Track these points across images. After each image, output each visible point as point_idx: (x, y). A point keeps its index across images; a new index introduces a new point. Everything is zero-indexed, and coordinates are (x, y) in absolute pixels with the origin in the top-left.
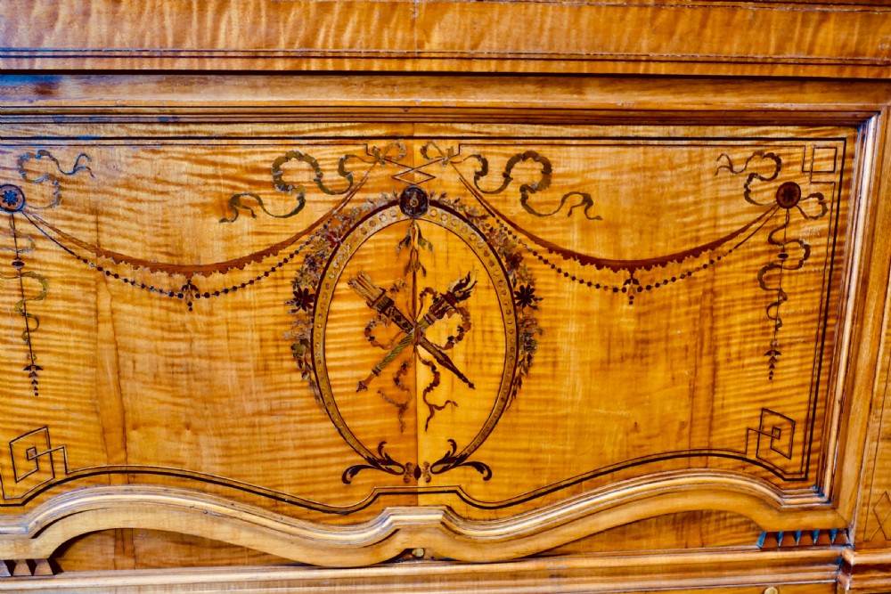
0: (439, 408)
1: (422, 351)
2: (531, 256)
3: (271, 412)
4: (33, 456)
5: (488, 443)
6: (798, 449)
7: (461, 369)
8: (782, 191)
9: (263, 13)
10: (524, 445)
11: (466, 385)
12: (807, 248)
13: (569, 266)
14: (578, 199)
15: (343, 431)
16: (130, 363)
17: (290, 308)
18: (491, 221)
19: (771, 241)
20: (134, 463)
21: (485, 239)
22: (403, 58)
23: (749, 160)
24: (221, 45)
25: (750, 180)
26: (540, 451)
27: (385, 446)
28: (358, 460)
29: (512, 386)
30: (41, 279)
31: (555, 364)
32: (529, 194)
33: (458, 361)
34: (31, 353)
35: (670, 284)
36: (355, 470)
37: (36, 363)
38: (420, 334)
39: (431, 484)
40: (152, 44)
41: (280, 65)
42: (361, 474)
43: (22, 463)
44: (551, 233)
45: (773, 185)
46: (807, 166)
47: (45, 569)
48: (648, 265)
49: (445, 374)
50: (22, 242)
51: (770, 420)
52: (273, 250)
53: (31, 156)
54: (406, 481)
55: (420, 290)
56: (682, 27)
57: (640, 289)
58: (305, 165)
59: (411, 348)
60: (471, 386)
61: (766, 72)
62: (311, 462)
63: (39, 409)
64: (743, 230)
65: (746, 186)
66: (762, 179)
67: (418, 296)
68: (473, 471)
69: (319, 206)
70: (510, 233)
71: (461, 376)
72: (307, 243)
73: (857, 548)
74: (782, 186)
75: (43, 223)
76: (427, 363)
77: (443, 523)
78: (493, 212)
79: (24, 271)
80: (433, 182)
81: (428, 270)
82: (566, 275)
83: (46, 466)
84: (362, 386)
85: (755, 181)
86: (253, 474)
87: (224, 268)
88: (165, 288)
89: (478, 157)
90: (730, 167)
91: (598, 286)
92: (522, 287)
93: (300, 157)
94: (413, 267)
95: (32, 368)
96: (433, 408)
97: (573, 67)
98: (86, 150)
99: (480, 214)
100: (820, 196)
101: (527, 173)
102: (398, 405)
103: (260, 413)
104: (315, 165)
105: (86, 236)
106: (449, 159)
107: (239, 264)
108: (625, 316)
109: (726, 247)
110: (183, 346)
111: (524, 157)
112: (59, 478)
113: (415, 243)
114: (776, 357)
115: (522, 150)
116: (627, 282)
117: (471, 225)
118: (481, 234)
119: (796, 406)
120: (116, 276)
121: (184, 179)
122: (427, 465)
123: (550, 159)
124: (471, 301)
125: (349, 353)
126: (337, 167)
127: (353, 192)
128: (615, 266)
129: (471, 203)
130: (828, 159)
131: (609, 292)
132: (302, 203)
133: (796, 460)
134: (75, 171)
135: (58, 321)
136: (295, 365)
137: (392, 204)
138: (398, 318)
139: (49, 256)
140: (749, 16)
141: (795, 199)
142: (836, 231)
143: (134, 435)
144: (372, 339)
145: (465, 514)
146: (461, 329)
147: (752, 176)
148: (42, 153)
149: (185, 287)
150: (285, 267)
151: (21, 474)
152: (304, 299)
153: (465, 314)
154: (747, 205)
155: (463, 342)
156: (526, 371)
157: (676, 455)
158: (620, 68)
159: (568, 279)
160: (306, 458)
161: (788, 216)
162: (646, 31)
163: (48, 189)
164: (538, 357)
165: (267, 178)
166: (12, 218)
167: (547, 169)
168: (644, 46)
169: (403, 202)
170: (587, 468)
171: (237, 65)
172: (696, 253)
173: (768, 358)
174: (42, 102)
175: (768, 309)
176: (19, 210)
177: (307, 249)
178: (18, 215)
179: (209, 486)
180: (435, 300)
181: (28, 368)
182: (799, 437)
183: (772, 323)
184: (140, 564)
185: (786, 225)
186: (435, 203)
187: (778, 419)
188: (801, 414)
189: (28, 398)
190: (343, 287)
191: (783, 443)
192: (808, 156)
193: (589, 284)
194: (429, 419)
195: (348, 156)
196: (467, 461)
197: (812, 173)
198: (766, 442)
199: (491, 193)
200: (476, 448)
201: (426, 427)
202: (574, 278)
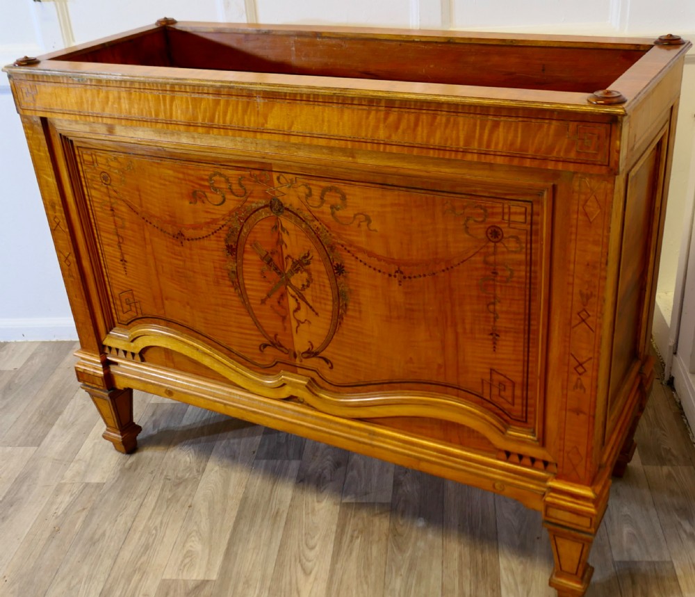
0: (303, 323)
1: (290, 290)
2: (340, 246)
3: (223, 306)
4: (128, 302)
5: (329, 349)
6: (518, 401)
7: (310, 303)
8: (490, 231)
9: (190, 103)
10: (349, 355)
11: (314, 313)
12: (511, 271)
13: (360, 256)
14: (363, 218)
15: (257, 324)
16: (161, 267)
17: (225, 253)
18: (316, 223)
19: (486, 262)
20: (168, 317)
21: (315, 233)
23: (464, 208)
24: (174, 118)
25: (468, 220)
26: (358, 360)
27: (278, 337)
28: (264, 340)
30: (122, 219)
31: (361, 312)
32: (335, 210)
33: (309, 298)
35: (422, 278)
36: (265, 346)
37: (125, 259)
38: (288, 280)
39: (303, 363)
41: (200, 130)
42: (267, 348)
43: (126, 307)
44: (350, 235)
45: (483, 225)
46: (506, 217)
47: (138, 358)
48: (408, 264)
49: (303, 305)
50: (113, 200)
52: (214, 222)
53: (111, 160)
54: (291, 358)
55: (285, 256)
56: (403, 125)
57: (405, 278)
58: (223, 179)
59: (284, 287)
60: (317, 314)
61: (461, 156)
62: (243, 336)
63: (128, 281)
64: (465, 252)
65: (465, 224)
66: (475, 221)
67: (284, 258)
68: (323, 362)
69: (232, 203)
70: (327, 232)
71: (311, 307)
72: (229, 221)
73: (557, 477)
74: (489, 228)
75: (119, 192)
76: (293, 297)
77: (306, 386)
78: (316, 219)
79: (114, 214)
80: (285, 196)
81: (288, 243)
82: (361, 261)
83: (134, 309)
84: (263, 301)
85: (471, 222)
86: (218, 335)
87: (194, 227)
88: (171, 233)
89: (306, 185)
90: (454, 211)
91: (380, 271)
92: (337, 264)
93: (221, 175)
94: (280, 242)
95: (123, 261)
96: (299, 322)
98: (131, 159)
99: (309, 218)
100: (517, 239)
101: (332, 198)
102: (282, 316)
103: (218, 305)
104: (227, 180)
105: (137, 201)
106: (292, 184)
107: (200, 226)
108: (397, 293)
109: (455, 262)
110: (181, 263)
111: (330, 189)
112: (140, 316)
113: (280, 229)
114: (497, 337)
115: (329, 185)
116: (397, 272)
117: (306, 223)
119: (515, 372)
120: (150, 223)
121: (172, 179)
122: (299, 352)
123: (344, 191)
124: (311, 266)
125: (255, 283)
126: (237, 182)
127: (247, 197)
128: (389, 261)
129: (307, 214)
130: (520, 214)
131: (387, 276)
132: (224, 199)
133: (518, 408)
134: (128, 169)
135: (130, 240)
136: (231, 283)
137: (266, 206)
139: (123, 208)
140: (444, 120)
141: (500, 237)
142: (530, 263)
143: (166, 303)
144: (265, 278)
145: (321, 385)
146: (308, 282)
147: (468, 219)
148: (115, 159)
149: (179, 234)
150: (220, 231)
151: (125, 310)
152: (231, 250)
153: (308, 272)
154: (467, 236)
155: (310, 289)
156: (345, 312)
157: (437, 384)
158: (369, 147)
159: (362, 264)
160: (241, 333)
161: (495, 247)
162: (382, 125)
163: (119, 176)
164: (350, 306)
165: (207, 184)
166: (107, 188)
167: (344, 197)
168: (381, 135)
169: (271, 206)
170: (385, 378)
172: (436, 262)
173: (491, 337)
174: (110, 137)
175: (488, 305)
176: (110, 185)
177: (229, 223)
178: (109, 187)
179: (200, 336)
180: (294, 263)
181: (121, 260)
182: (518, 392)
183: (492, 315)
184: (176, 367)
185: (495, 253)
186: (287, 209)
187: (502, 378)
188: (518, 378)
189: (122, 274)
190: (248, 246)
191: (508, 393)
192: (506, 210)
193: (375, 269)
194: (297, 327)
195: (243, 177)
196: (319, 355)
197: (510, 222)
198: (495, 391)
199: (315, 207)
200: (324, 350)
201: (297, 332)
202: (365, 264)
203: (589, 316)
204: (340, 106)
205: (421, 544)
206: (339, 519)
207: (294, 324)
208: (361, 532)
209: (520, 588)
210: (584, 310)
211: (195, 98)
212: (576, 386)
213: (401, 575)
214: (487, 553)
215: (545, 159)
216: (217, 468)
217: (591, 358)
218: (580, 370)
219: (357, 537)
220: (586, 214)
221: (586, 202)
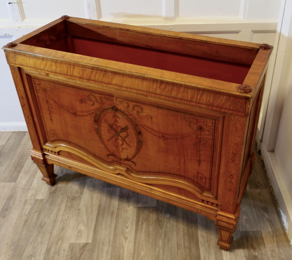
0: (125, 149)
1: (120, 138)
2: (140, 125)
3: (93, 140)
4: (53, 134)
5: (134, 159)
6: (207, 184)
7: (128, 143)
9: (81, 70)
10: (142, 161)
12: (206, 141)
13: (148, 129)
14: (149, 117)
15: (106, 147)
16: (67, 124)
17: (93, 122)
19: (197, 137)
20: (69, 140)
23: (189, 118)
24: (74, 75)
26: (146, 164)
27: (114, 152)
28: (109, 153)
30: (51, 105)
31: (147, 148)
32: (138, 113)
33: (127, 141)
34: (51, 117)
35: (172, 140)
36: (109, 155)
37: (52, 119)
38: (119, 134)
39: (124, 162)
42: (110, 156)
43: (52, 135)
44: (144, 122)
45: (196, 125)
46: (205, 123)
47: (57, 154)
48: (167, 134)
49: (125, 143)
50: (47, 98)
51: (199, 175)
52: (89, 111)
53: (47, 84)
54: (119, 160)
56: (167, 89)
57: (165, 139)
58: (93, 97)
59: (117, 136)
60: (130, 147)
61: (189, 103)
62: (101, 151)
63: (53, 126)
64: (189, 133)
65: (189, 124)
66: (193, 123)
67: (118, 127)
68: (132, 163)
69: (97, 105)
70: (135, 120)
71: (128, 144)
73: (222, 211)
74: (199, 126)
75: (50, 96)
76: (121, 140)
77: (126, 171)
78: (131, 115)
79: (48, 103)
80: (119, 106)
81: (119, 121)
82: (148, 131)
83: (55, 136)
84: (109, 140)
87: (81, 112)
88: (71, 112)
89: (127, 103)
90: (185, 119)
91: (155, 135)
92: (139, 131)
93: (92, 95)
94: (116, 121)
96: (123, 149)
98: (55, 85)
100: (209, 131)
101: (137, 109)
102: (116, 146)
103: (90, 139)
104: (95, 97)
105: (57, 100)
106: (121, 102)
107: (84, 112)
108: (162, 143)
109: (185, 136)
110: (76, 123)
111: (137, 106)
112: (58, 139)
113: (116, 117)
114: (200, 162)
115: (136, 104)
116: (162, 136)
117: (127, 116)
118: (129, 119)
119: (206, 174)
120: (63, 108)
121: (72, 94)
122: (123, 159)
123: (142, 107)
124: (128, 131)
125: (105, 133)
126: (99, 98)
127: (103, 104)
128: (159, 132)
129: (127, 113)
130: (211, 123)
131: (158, 137)
132: (94, 104)
133: (207, 186)
134: (54, 88)
136: (96, 132)
137: (111, 108)
139: (52, 101)
140: (183, 90)
141: (203, 130)
142: (214, 139)
143: (69, 136)
144: (110, 132)
145: (131, 170)
146: (127, 136)
147: (190, 122)
148: (49, 84)
149: (75, 113)
150: (92, 114)
152: (96, 121)
153: (127, 133)
154: (190, 128)
155: (127, 138)
156: (142, 147)
157: (177, 175)
158: (153, 95)
160: (99, 150)
161: (201, 133)
162: (158, 88)
163: (50, 90)
164: (144, 145)
165: (87, 97)
167: (142, 109)
168: (158, 92)
169: (113, 108)
170: (157, 171)
171: (77, 79)
172: (178, 135)
173: (198, 162)
174: (47, 77)
175: (197, 151)
176: (46, 93)
177: (95, 112)
180: (121, 128)
182: (208, 181)
183: (199, 155)
184: (73, 158)
185: (200, 135)
186: (119, 110)
187: (202, 176)
188: (208, 176)
189: (51, 124)
190: (103, 121)
191: (204, 180)
192: (205, 121)
193: (153, 134)
195: (102, 97)
197: (206, 125)
198: (199, 179)
199: (131, 111)
200: (132, 159)
201: (122, 152)
202: (150, 132)
203: (235, 160)
204: (142, 80)
205: (168, 225)
206: (137, 215)
207: (121, 149)
208: (145, 220)
209: (206, 244)
210: (234, 158)
212: (230, 182)
213: (161, 239)
214: (193, 229)
215: (221, 108)
216: (88, 192)
217: (235, 174)
218: (231, 177)
219: (144, 222)
220: (236, 128)
221: (236, 123)
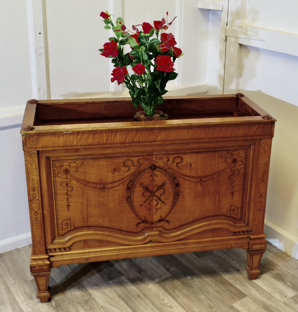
0: (158, 209)
1: (155, 198)
2: (179, 177)
3: (121, 212)
4: (67, 224)
5: (169, 216)
6: (239, 213)
8: (233, 160)
9: (124, 135)
10: (177, 216)
11: (164, 204)
12: (239, 171)
13: (186, 178)
14: (189, 165)
15: (137, 215)
16: (90, 204)
17: (126, 190)
18: (170, 170)
19: (231, 170)
20: (89, 224)
21: (169, 174)
22: (152, 142)
23: (226, 154)
24: (115, 141)
26: (181, 217)
27: (146, 218)
28: (139, 221)
29: (174, 204)
30: (72, 187)
31: (184, 198)
32: (178, 164)
33: (162, 199)
34: (68, 203)
35: (209, 181)
36: (139, 223)
37: (69, 205)
38: (154, 194)
39: (156, 225)
40: (101, 142)
41: (127, 145)
42: (140, 225)
43: (64, 227)
44: (183, 172)
45: (231, 159)
46: (239, 155)
47: (68, 249)
48: (204, 177)
49: (160, 202)
50: (68, 180)
51: (232, 207)
52: (123, 179)
53: (72, 163)
54: (150, 225)
55: (154, 185)
56: (210, 132)
57: (202, 182)
58: (130, 161)
59: (152, 197)
60: (165, 204)
61: (228, 139)
62: (129, 222)
63: (69, 214)
64: (225, 169)
65: (225, 160)
66: (229, 158)
67: (154, 186)
68: (166, 222)
69: (133, 169)
70: (174, 172)
71: (163, 202)
72: (130, 177)
73: (253, 235)
75: (73, 176)
76: (156, 200)
77: (159, 234)
78: (170, 169)
79: (68, 186)
80: (158, 163)
81: (156, 180)
82: (186, 180)
83: (69, 227)
84: (141, 205)
85: (227, 159)
86: (116, 225)
87: (112, 183)
88: (99, 188)
89: (167, 158)
90: (222, 156)
91: (193, 182)
92: (176, 183)
93: (129, 160)
94: (153, 180)
95: (68, 206)
96: (157, 209)
97: (187, 141)
98: (83, 161)
99: (167, 169)
100: (242, 161)
101: (177, 160)
102: (149, 209)
104: (132, 161)
105: (83, 178)
106: (161, 158)
107: (115, 182)
108: (199, 188)
109: (221, 172)
110: (102, 199)
111: (177, 157)
112: (72, 229)
113: (153, 176)
114: (233, 194)
115: (176, 156)
116: (200, 181)
117: (166, 171)
118: (168, 173)
119: (238, 204)
120: (88, 186)
121: (104, 165)
122: (155, 221)
123: (182, 157)
124: (165, 186)
125: (139, 199)
126: (137, 161)
127: (140, 166)
128: (197, 178)
129: (166, 167)
130: (243, 153)
131: (196, 183)
132: (129, 169)
133: (239, 216)
134: (81, 165)
135: (75, 196)
136: (126, 202)
137: (148, 168)
138: (150, 191)
139: (74, 182)
140: (224, 129)
141: (236, 162)
142: (245, 167)
143: (90, 219)
144: (144, 196)
145: (163, 232)
146: (163, 193)
147: (226, 158)
148: (74, 162)
149: (103, 187)
150: (125, 182)
151: (63, 229)
152: (128, 188)
153: (164, 190)
154: (225, 163)
155: (164, 195)
156: (178, 200)
157: (211, 216)
158: (197, 141)
161: (235, 165)
162: (202, 133)
163: (75, 169)
164: (180, 197)
165: (122, 164)
167: (182, 159)
168: (202, 136)
169: (151, 168)
170: (191, 220)
171: (118, 145)
172: (214, 174)
173: (231, 194)
174: (76, 154)
175: (231, 184)
177: (130, 178)
178: (68, 175)
179: (106, 229)
180: (158, 187)
181: (67, 206)
182: (239, 210)
183: (232, 187)
184: (89, 247)
185: (234, 167)
186: (158, 168)
187: (234, 207)
188: (240, 206)
189: (67, 212)
190: (138, 185)
191: (236, 212)
192: (239, 153)
193: (191, 182)
194: (156, 212)
195: (140, 159)
196: (164, 220)
197: (240, 156)
198: (232, 212)
199: (170, 165)
200: (166, 217)
201: (155, 213)
202: (188, 181)
203: (264, 179)
206: (162, 288)
207: (155, 210)
208: (174, 288)
211: (127, 133)
212: (260, 202)
215: (254, 136)
216: (95, 291)
217: (264, 192)
218: (261, 196)
220: (265, 150)
221: (265, 146)
